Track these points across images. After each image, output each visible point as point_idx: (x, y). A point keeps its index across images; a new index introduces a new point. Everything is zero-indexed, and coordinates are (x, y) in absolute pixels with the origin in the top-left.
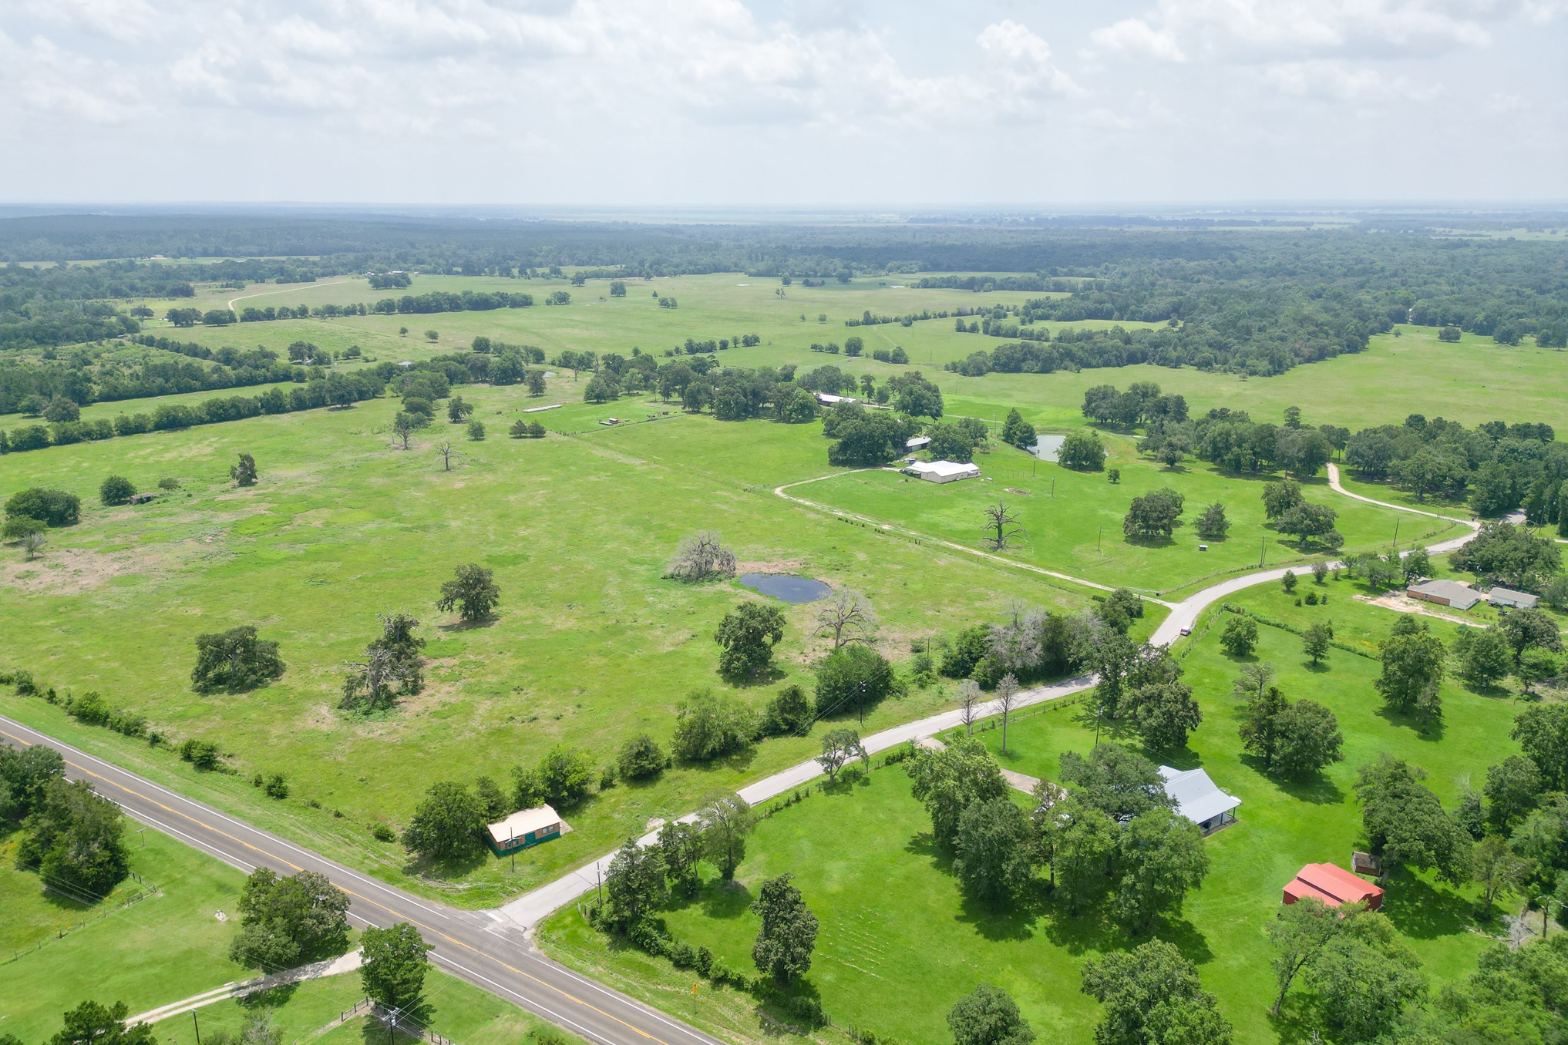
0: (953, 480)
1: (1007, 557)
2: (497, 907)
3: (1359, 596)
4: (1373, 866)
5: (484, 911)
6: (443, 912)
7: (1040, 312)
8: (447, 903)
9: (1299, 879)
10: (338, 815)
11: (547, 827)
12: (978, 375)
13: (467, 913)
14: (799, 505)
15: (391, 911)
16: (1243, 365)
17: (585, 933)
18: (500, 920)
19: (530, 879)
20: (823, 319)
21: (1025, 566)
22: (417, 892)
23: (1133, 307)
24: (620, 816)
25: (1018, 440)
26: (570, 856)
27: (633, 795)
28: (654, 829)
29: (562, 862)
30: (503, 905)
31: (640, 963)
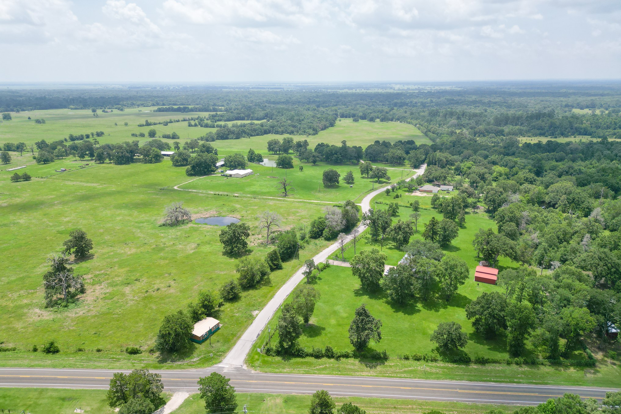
0: (245, 176)
1: (291, 198)
2: (220, 362)
3: (407, 194)
4: (487, 264)
5: (216, 365)
6: (197, 371)
7: (217, 118)
8: (195, 368)
9: (477, 272)
10: (99, 351)
11: (215, 326)
12: (213, 141)
13: (209, 368)
14: (192, 192)
15: (172, 379)
16: (305, 132)
17: (269, 359)
18: (228, 366)
19: (223, 347)
20: (126, 124)
21: (301, 200)
22: (175, 368)
23: (252, 115)
24: (238, 314)
25: (257, 160)
26: (232, 334)
27: (236, 306)
28: (257, 315)
29: (231, 337)
30: (222, 361)
31: (302, 362)
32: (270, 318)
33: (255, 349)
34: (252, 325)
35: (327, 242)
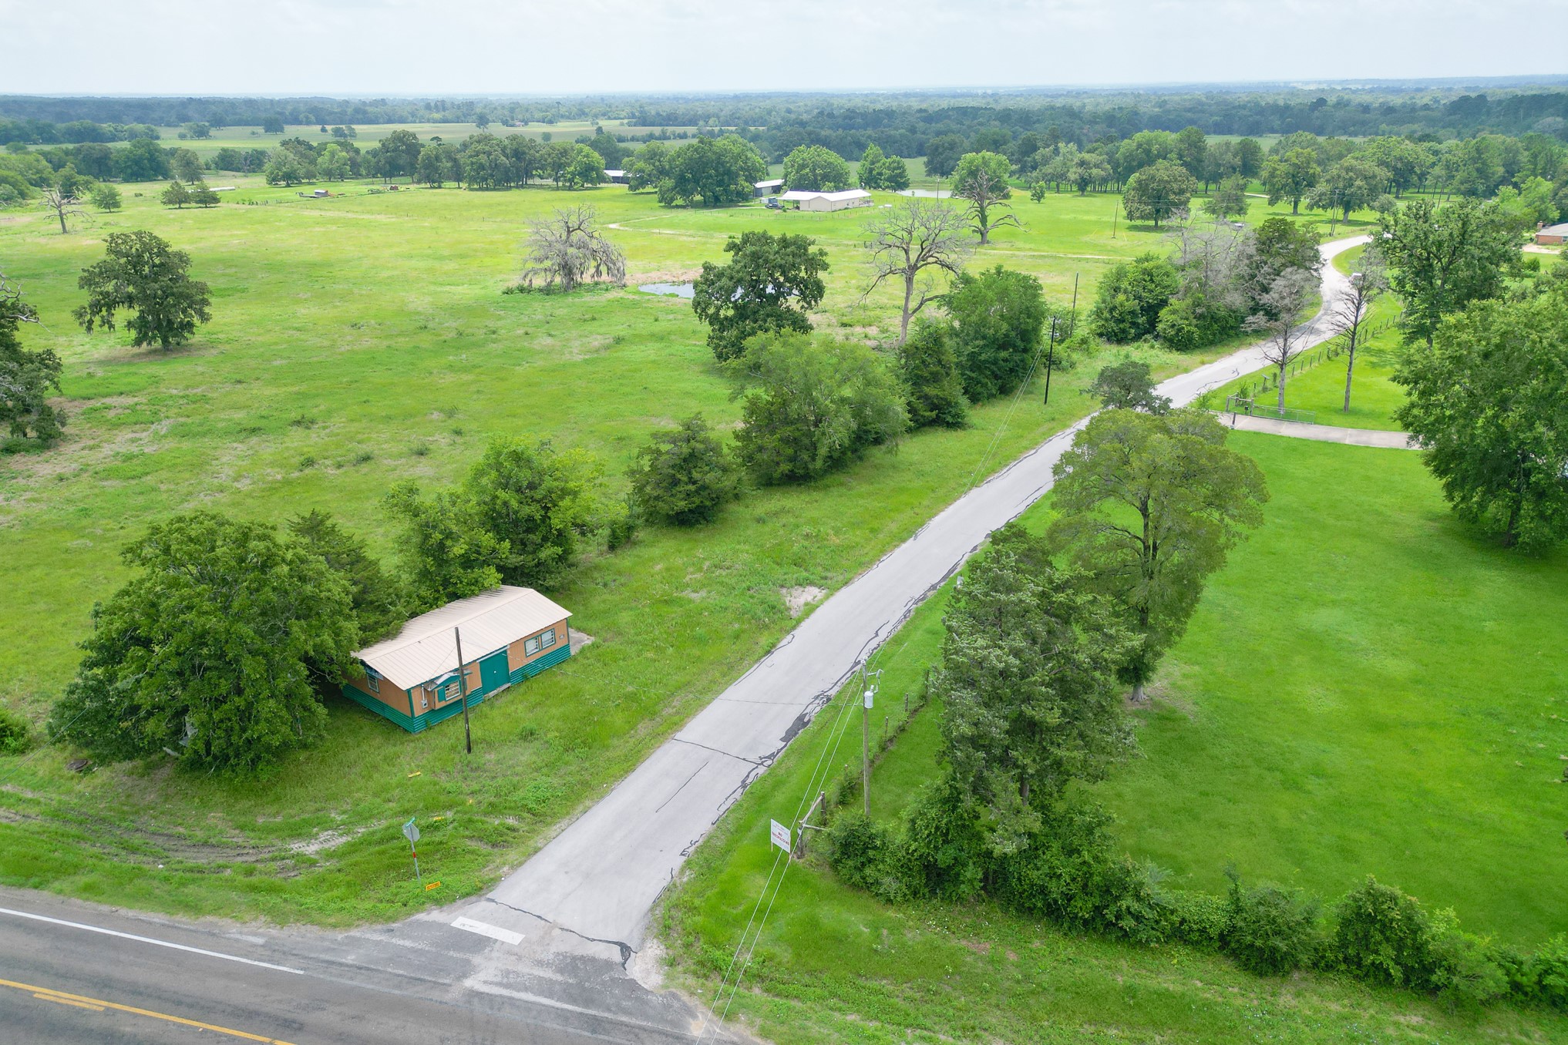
0: (845, 207)
1: (1002, 249)
2: (478, 891)
5: (436, 915)
6: (273, 951)
8: (280, 918)
11: (536, 636)
13: (373, 934)
18: (512, 938)
19: (542, 780)
21: (1043, 253)
22: (145, 898)
24: (703, 593)
25: (887, 180)
26: (632, 697)
27: (700, 553)
28: (810, 609)
29: (618, 719)
30: (493, 882)
31: (1130, 991)
32: (883, 634)
33: (762, 822)
34: (769, 660)
35: (1175, 357)
